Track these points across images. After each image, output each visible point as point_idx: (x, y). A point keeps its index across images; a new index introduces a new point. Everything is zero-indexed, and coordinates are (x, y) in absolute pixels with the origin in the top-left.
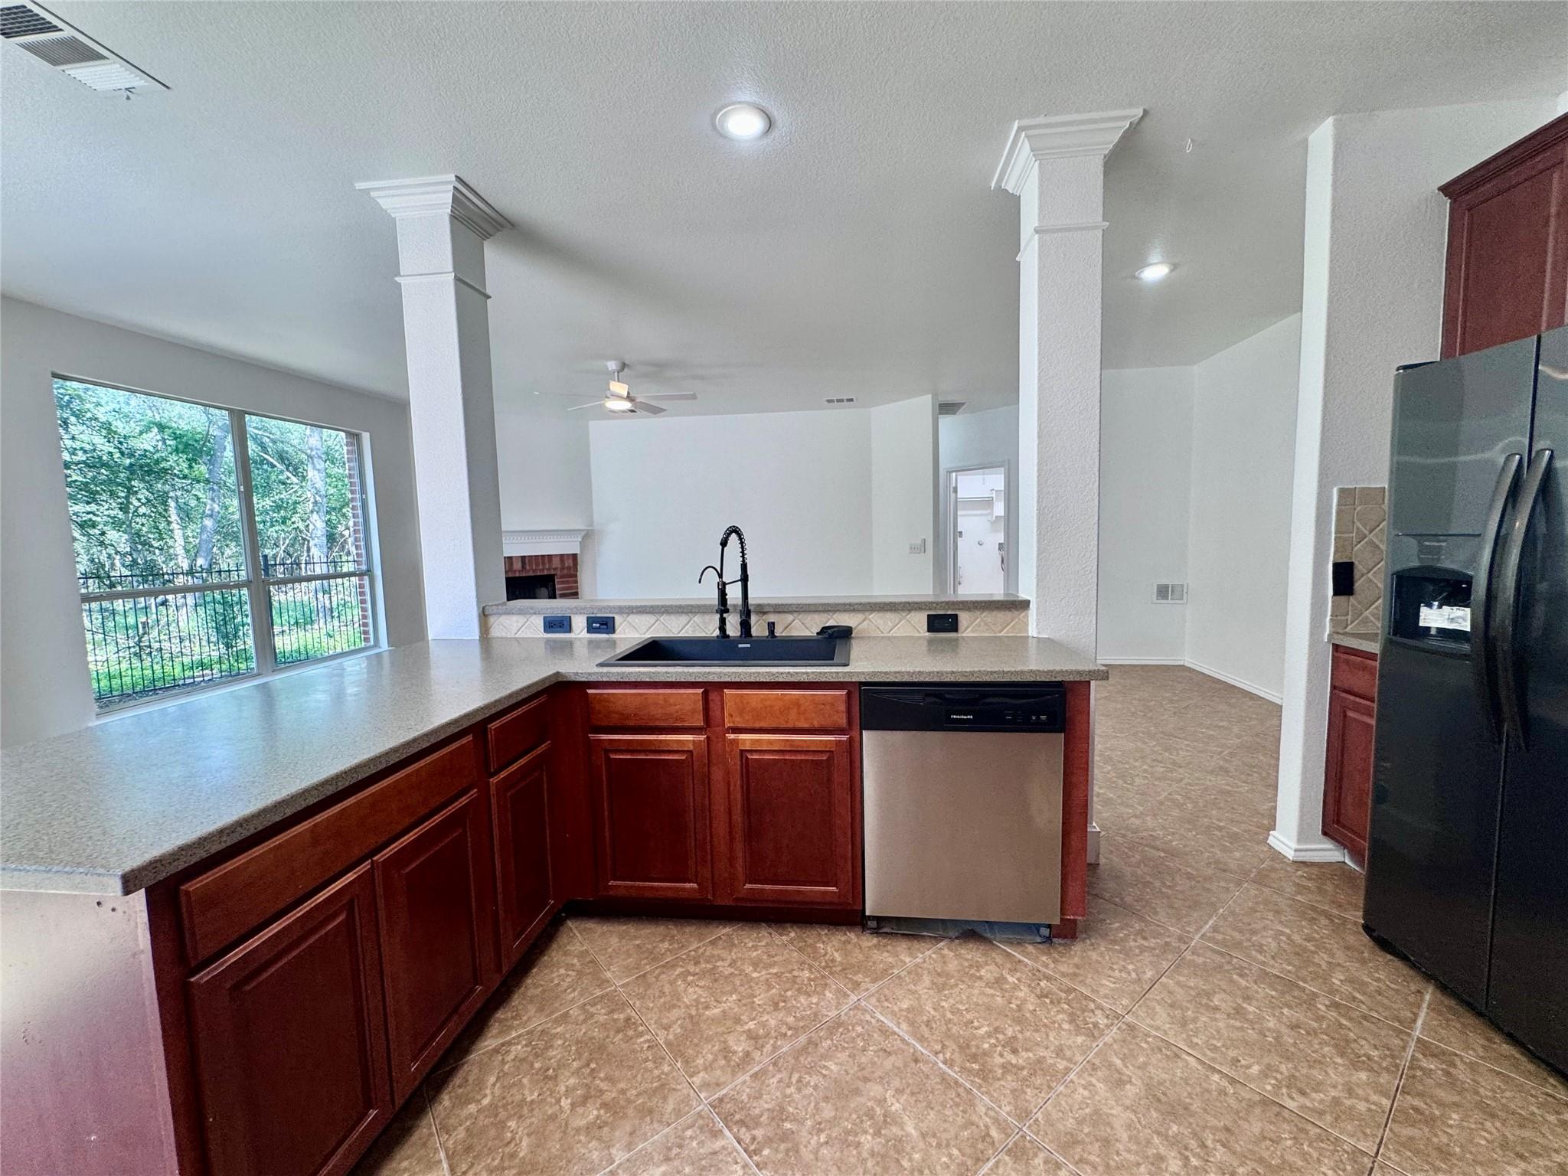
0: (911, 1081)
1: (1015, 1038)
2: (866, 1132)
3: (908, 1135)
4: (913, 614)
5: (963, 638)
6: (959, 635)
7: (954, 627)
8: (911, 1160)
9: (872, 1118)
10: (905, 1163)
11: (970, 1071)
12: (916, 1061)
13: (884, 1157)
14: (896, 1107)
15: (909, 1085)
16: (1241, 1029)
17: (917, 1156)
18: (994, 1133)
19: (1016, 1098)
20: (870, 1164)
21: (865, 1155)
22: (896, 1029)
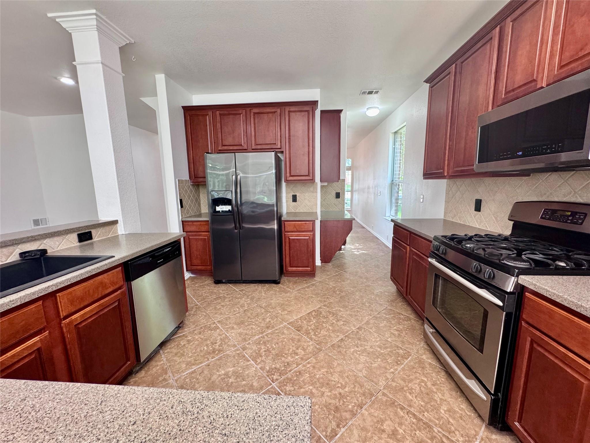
0: (215, 367)
1: (211, 342)
2: (229, 380)
3: (233, 370)
4: (69, 235)
5: (95, 242)
6: (93, 240)
7: (90, 238)
8: (240, 370)
9: (224, 379)
10: (241, 372)
11: (218, 353)
12: (209, 365)
13: (237, 376)
14: (223, 372)
15: (217, 368)
16: (227, 307)
17: (239, 369)
18: (238, 352)
19: (230, 346)
20: (239, 380)
21: (236, 381)
22: (193, 369)
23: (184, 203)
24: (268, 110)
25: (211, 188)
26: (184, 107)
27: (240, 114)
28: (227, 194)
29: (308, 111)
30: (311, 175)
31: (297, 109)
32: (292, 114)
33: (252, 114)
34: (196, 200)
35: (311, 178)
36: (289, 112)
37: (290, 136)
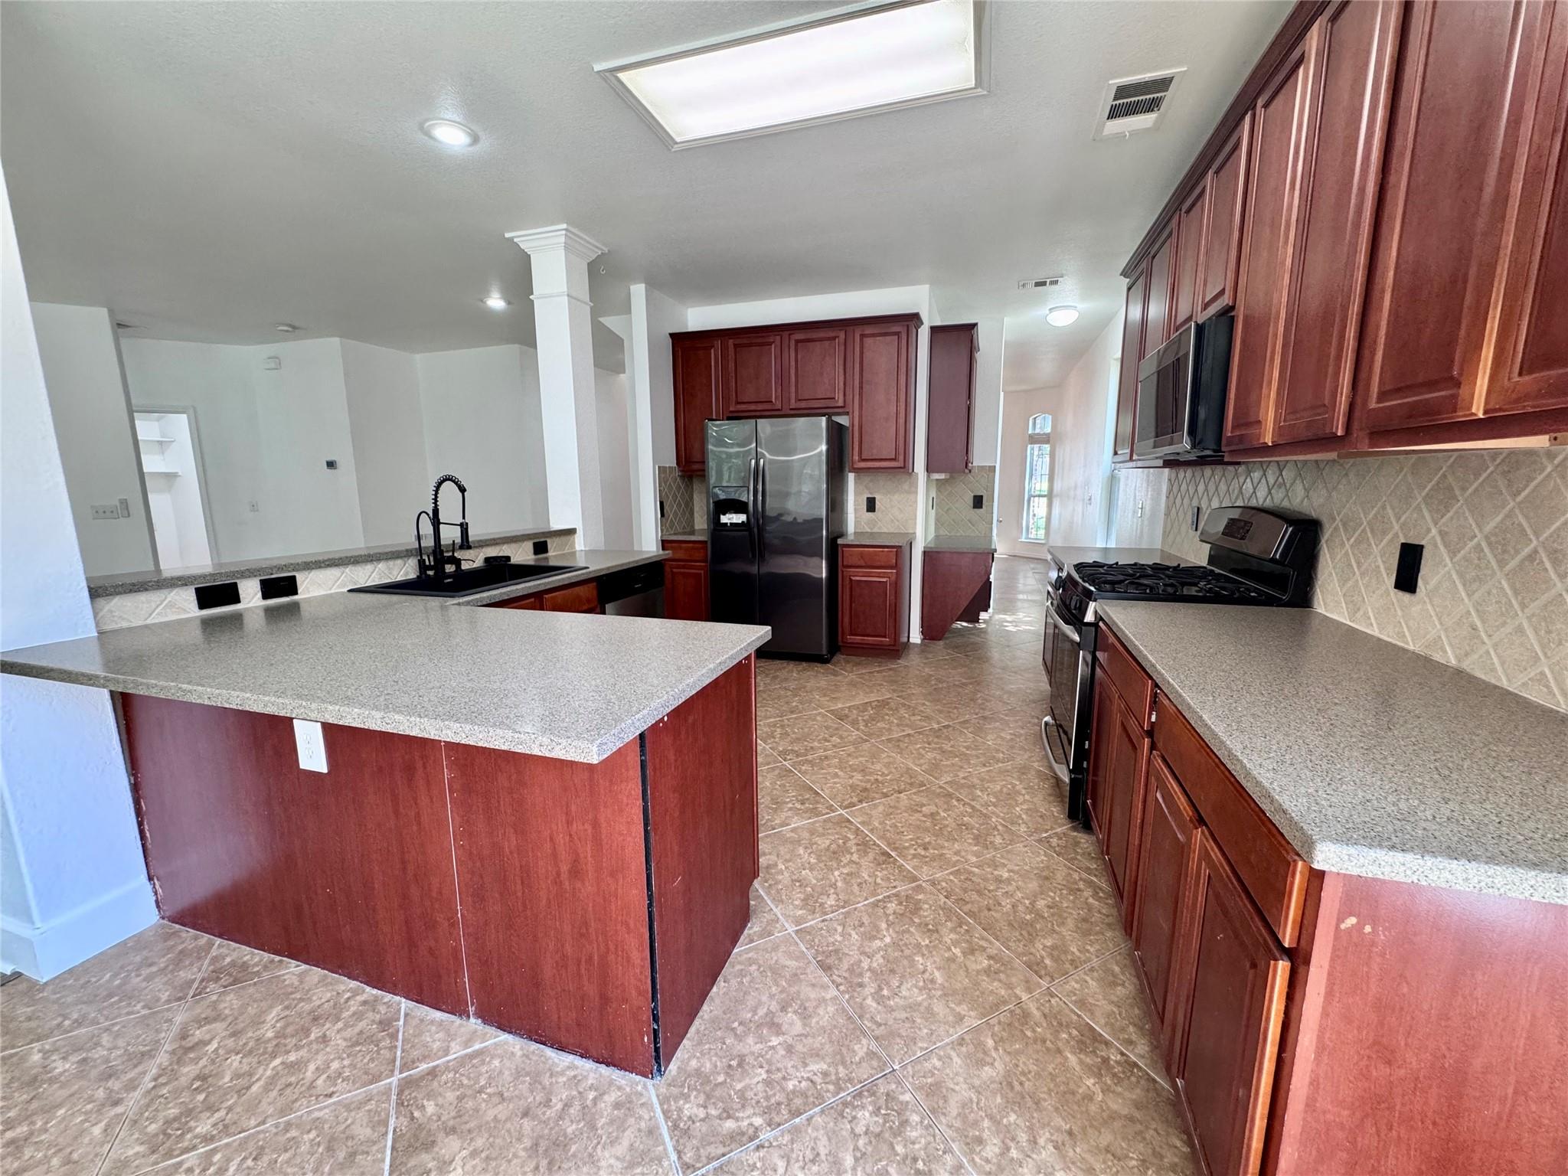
23: (666, 508)
24: (821, 334)
25: (713, 480)
26: (672, 335)
27: (770, 344)
28: (740, 494)
29: (898, 334)
30: (901, 458)
31: (876, 331)
32: (868, 341)
33: (793, 343)
34: (687, 505)
35: (900, 464)
36: (862, 336)
37: (861, 383)
